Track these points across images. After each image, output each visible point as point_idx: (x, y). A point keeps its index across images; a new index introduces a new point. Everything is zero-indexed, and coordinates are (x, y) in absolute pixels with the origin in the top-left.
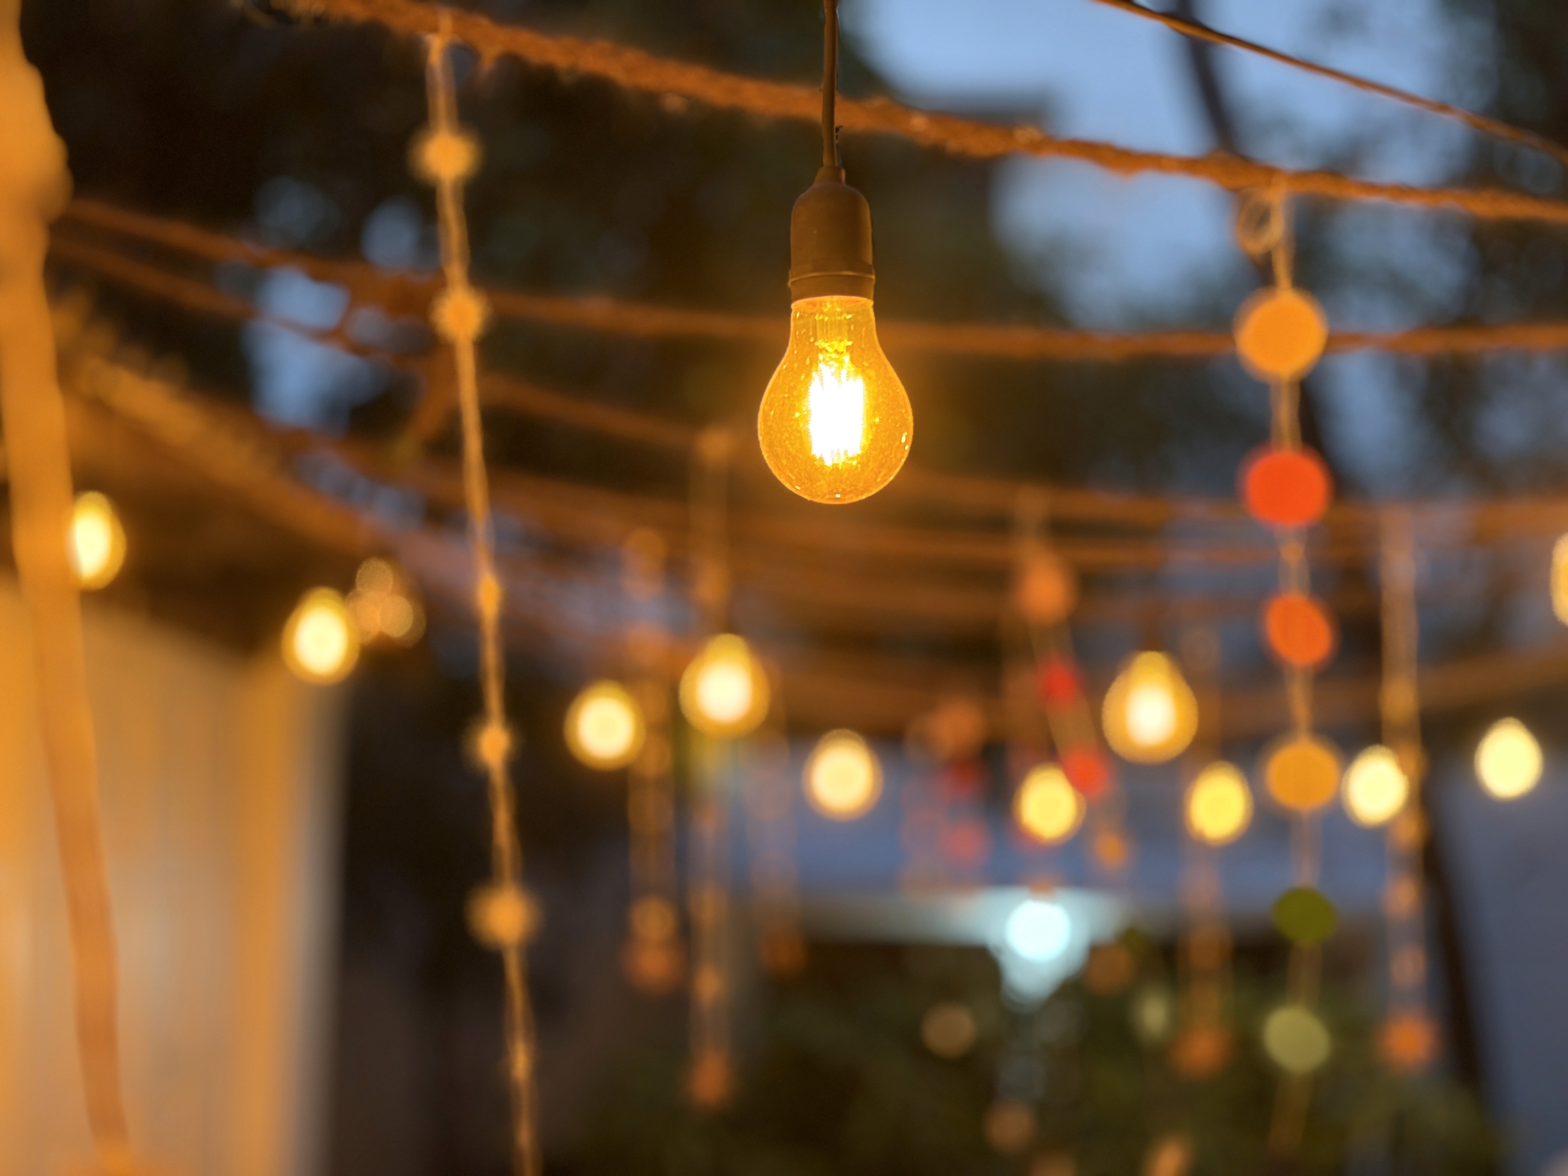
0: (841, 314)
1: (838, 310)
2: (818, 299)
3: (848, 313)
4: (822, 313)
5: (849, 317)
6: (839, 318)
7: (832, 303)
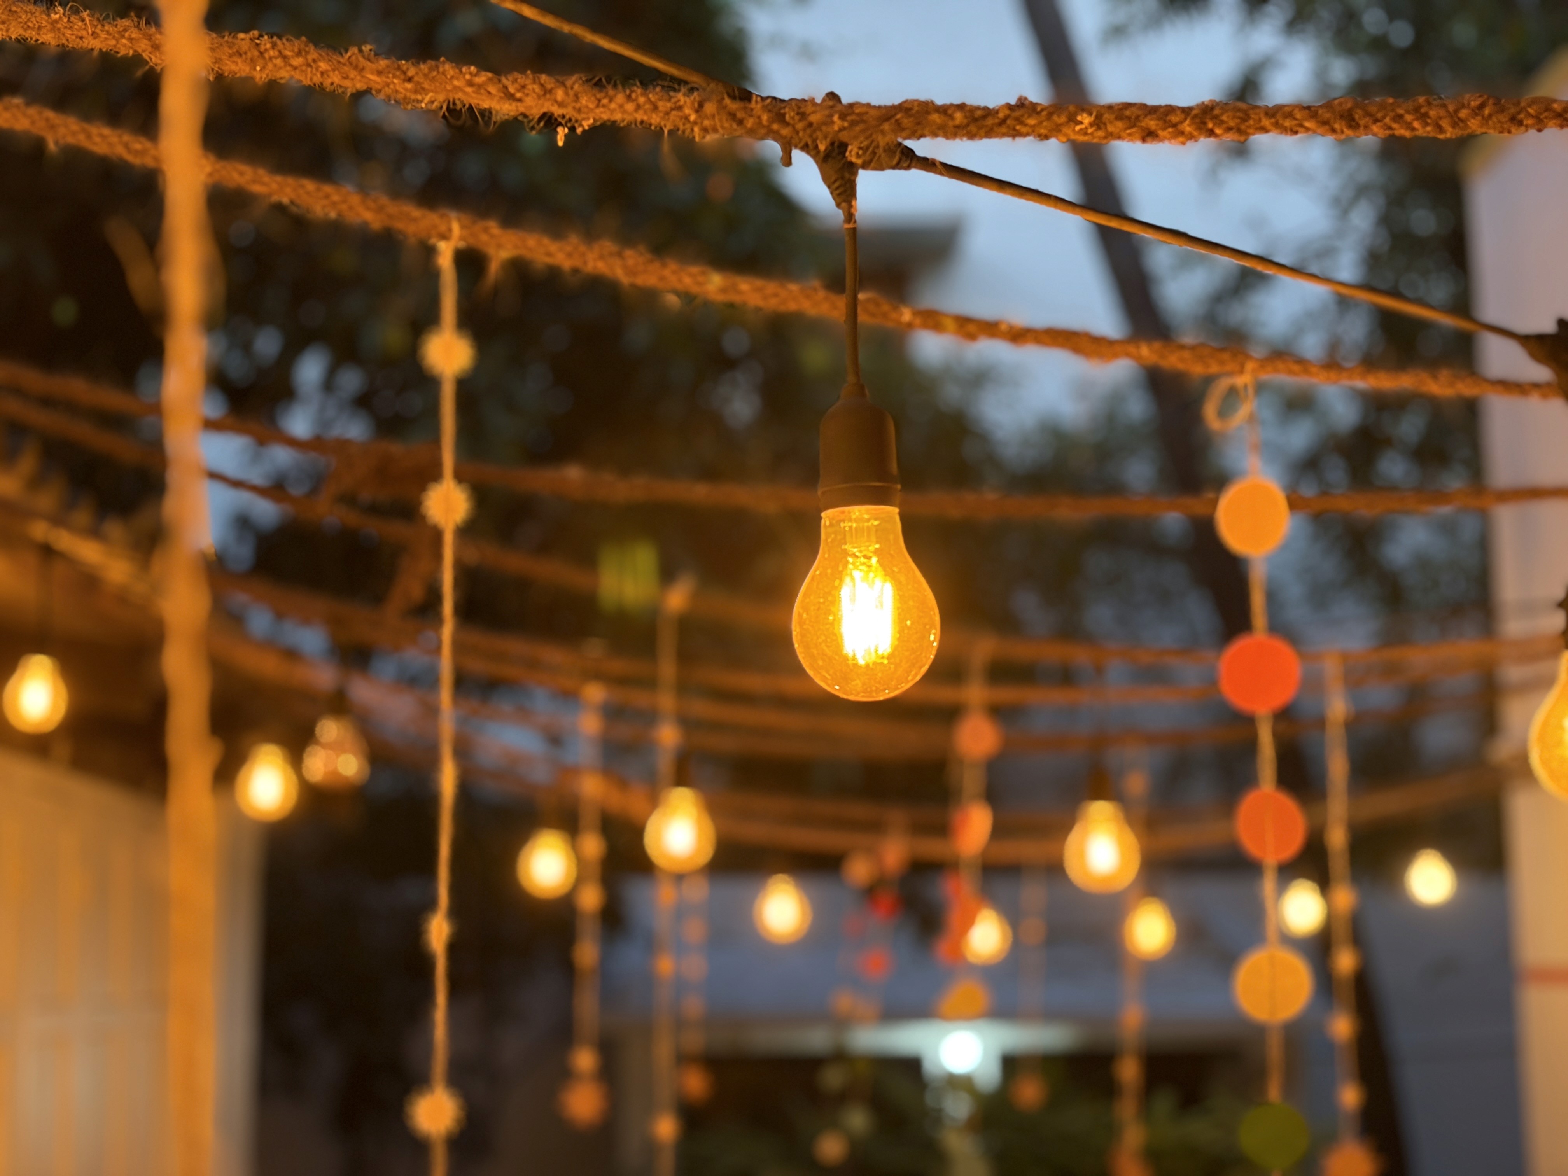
0: (868, 520)
1: (866, 516)
2: (846, 509)
3: (876, 519)
4: (850, 520)
5: (876, 523)
6: (866, 524)
7: (860, 511)
